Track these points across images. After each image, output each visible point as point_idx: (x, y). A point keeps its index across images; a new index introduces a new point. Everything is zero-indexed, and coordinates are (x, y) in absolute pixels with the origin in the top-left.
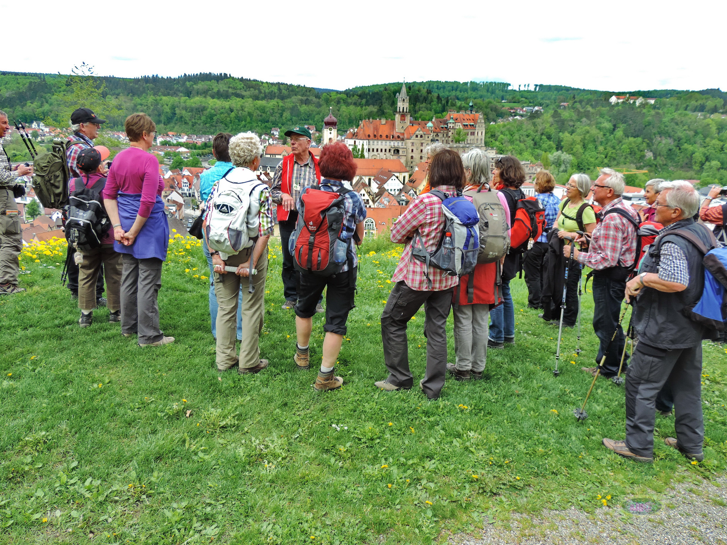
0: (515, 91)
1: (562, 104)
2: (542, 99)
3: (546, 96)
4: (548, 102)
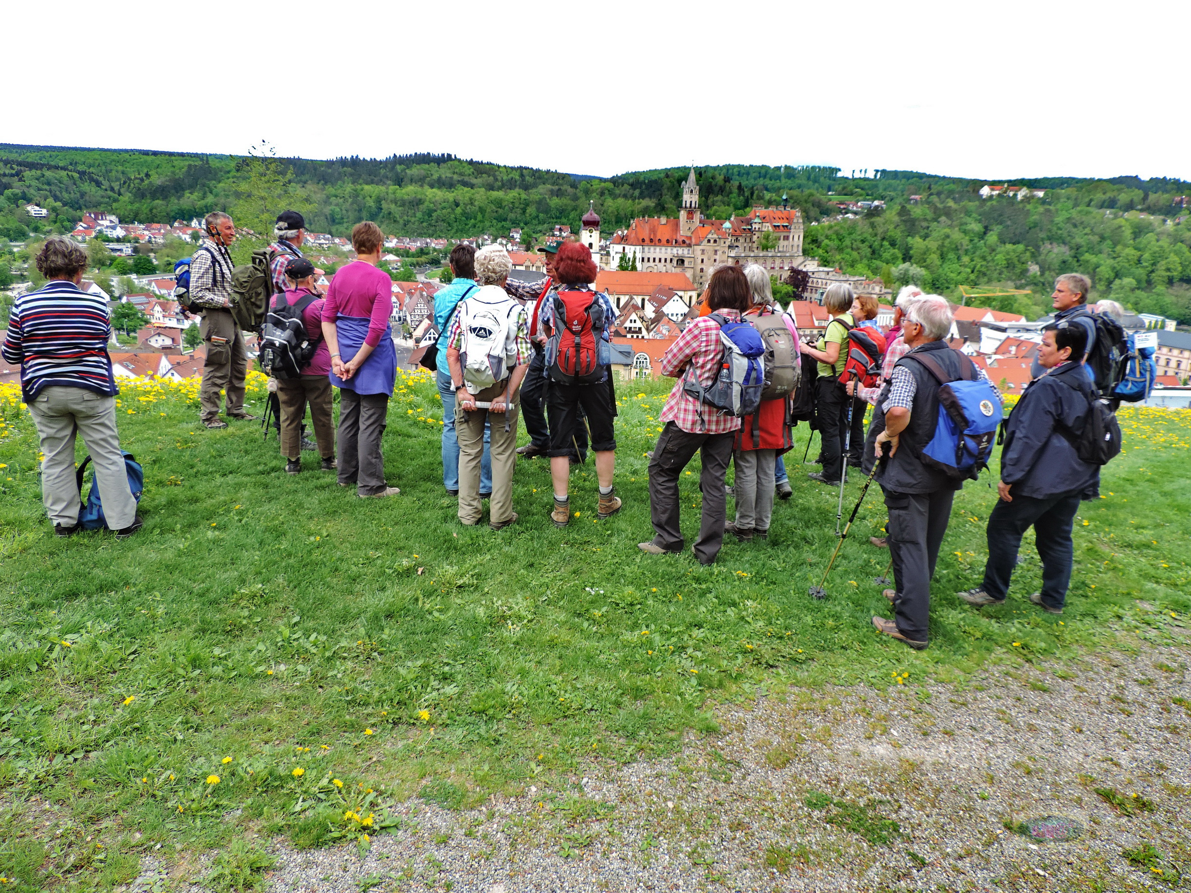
1: (913, 196)
2: (885, 190)
3: (890, 185)
4: (892, 193)
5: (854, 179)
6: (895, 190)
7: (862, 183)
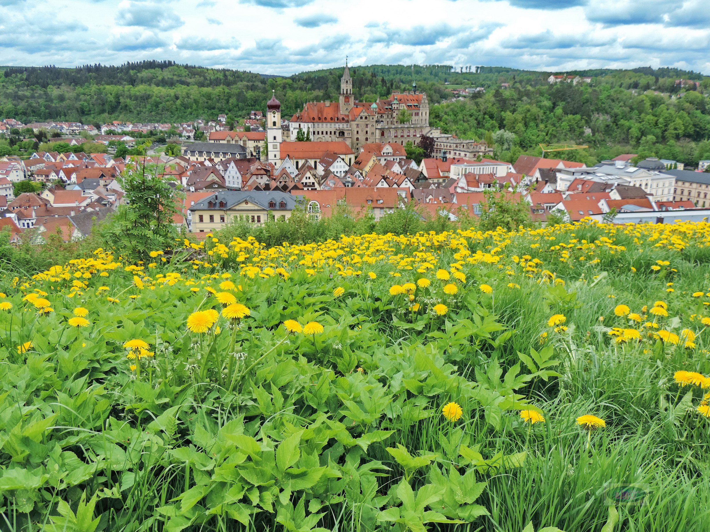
0: (458, 73)
1: (503, 84)
2: (484, 80)
3: (487, 77)
4: (489, 83)
5: (462, 73)
6: (490, 80)
7: (468, 77)
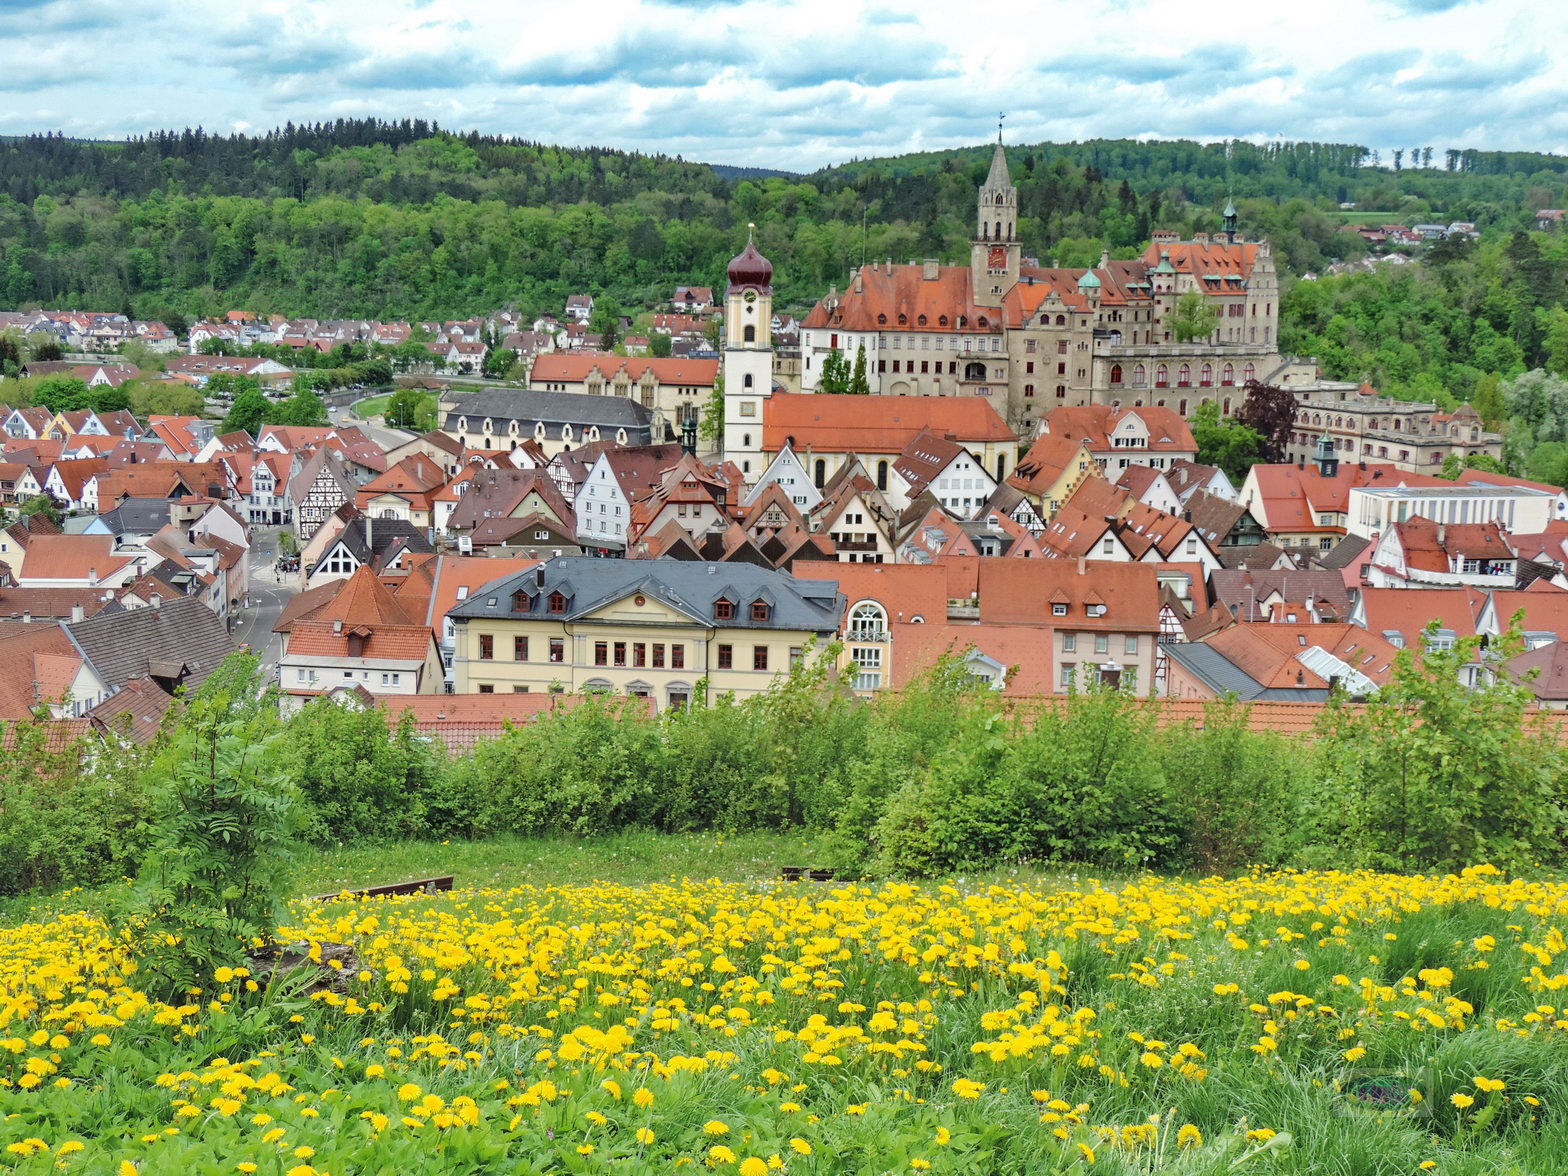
0: (1383, 170)
1: (1543, 213)
2: (1475, 197)
3: (1488, 187)
4: (1493, 205)
5: (1400, 171)
6: (1499, 197)
7: (1420, 182)
